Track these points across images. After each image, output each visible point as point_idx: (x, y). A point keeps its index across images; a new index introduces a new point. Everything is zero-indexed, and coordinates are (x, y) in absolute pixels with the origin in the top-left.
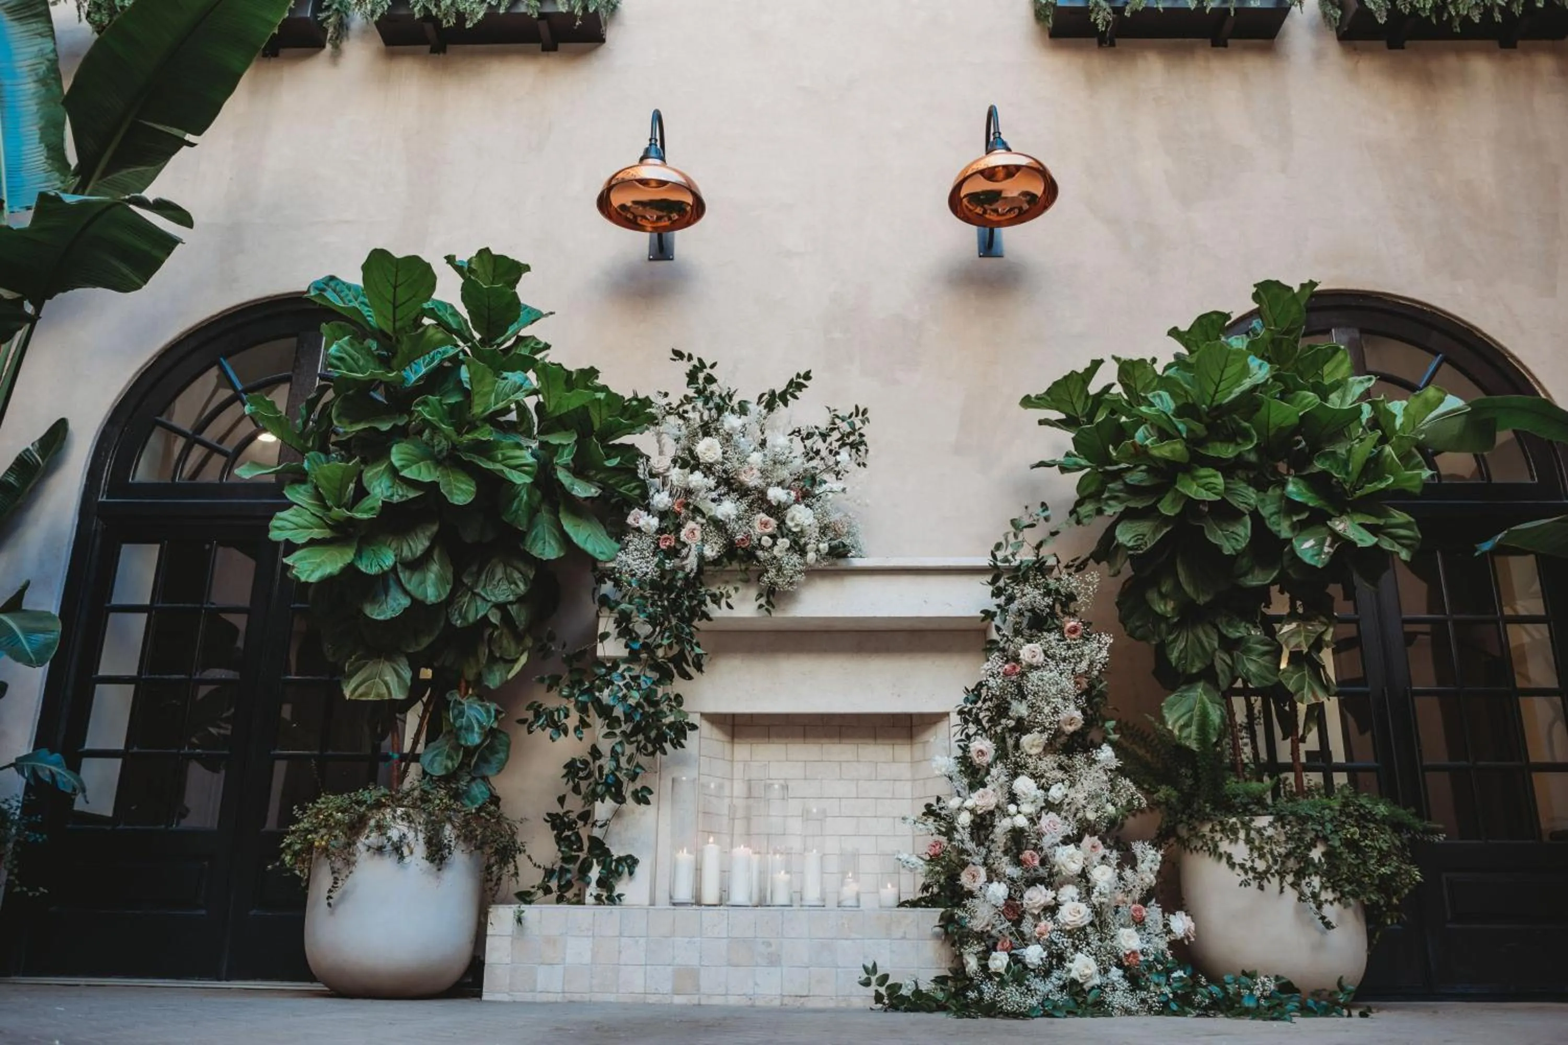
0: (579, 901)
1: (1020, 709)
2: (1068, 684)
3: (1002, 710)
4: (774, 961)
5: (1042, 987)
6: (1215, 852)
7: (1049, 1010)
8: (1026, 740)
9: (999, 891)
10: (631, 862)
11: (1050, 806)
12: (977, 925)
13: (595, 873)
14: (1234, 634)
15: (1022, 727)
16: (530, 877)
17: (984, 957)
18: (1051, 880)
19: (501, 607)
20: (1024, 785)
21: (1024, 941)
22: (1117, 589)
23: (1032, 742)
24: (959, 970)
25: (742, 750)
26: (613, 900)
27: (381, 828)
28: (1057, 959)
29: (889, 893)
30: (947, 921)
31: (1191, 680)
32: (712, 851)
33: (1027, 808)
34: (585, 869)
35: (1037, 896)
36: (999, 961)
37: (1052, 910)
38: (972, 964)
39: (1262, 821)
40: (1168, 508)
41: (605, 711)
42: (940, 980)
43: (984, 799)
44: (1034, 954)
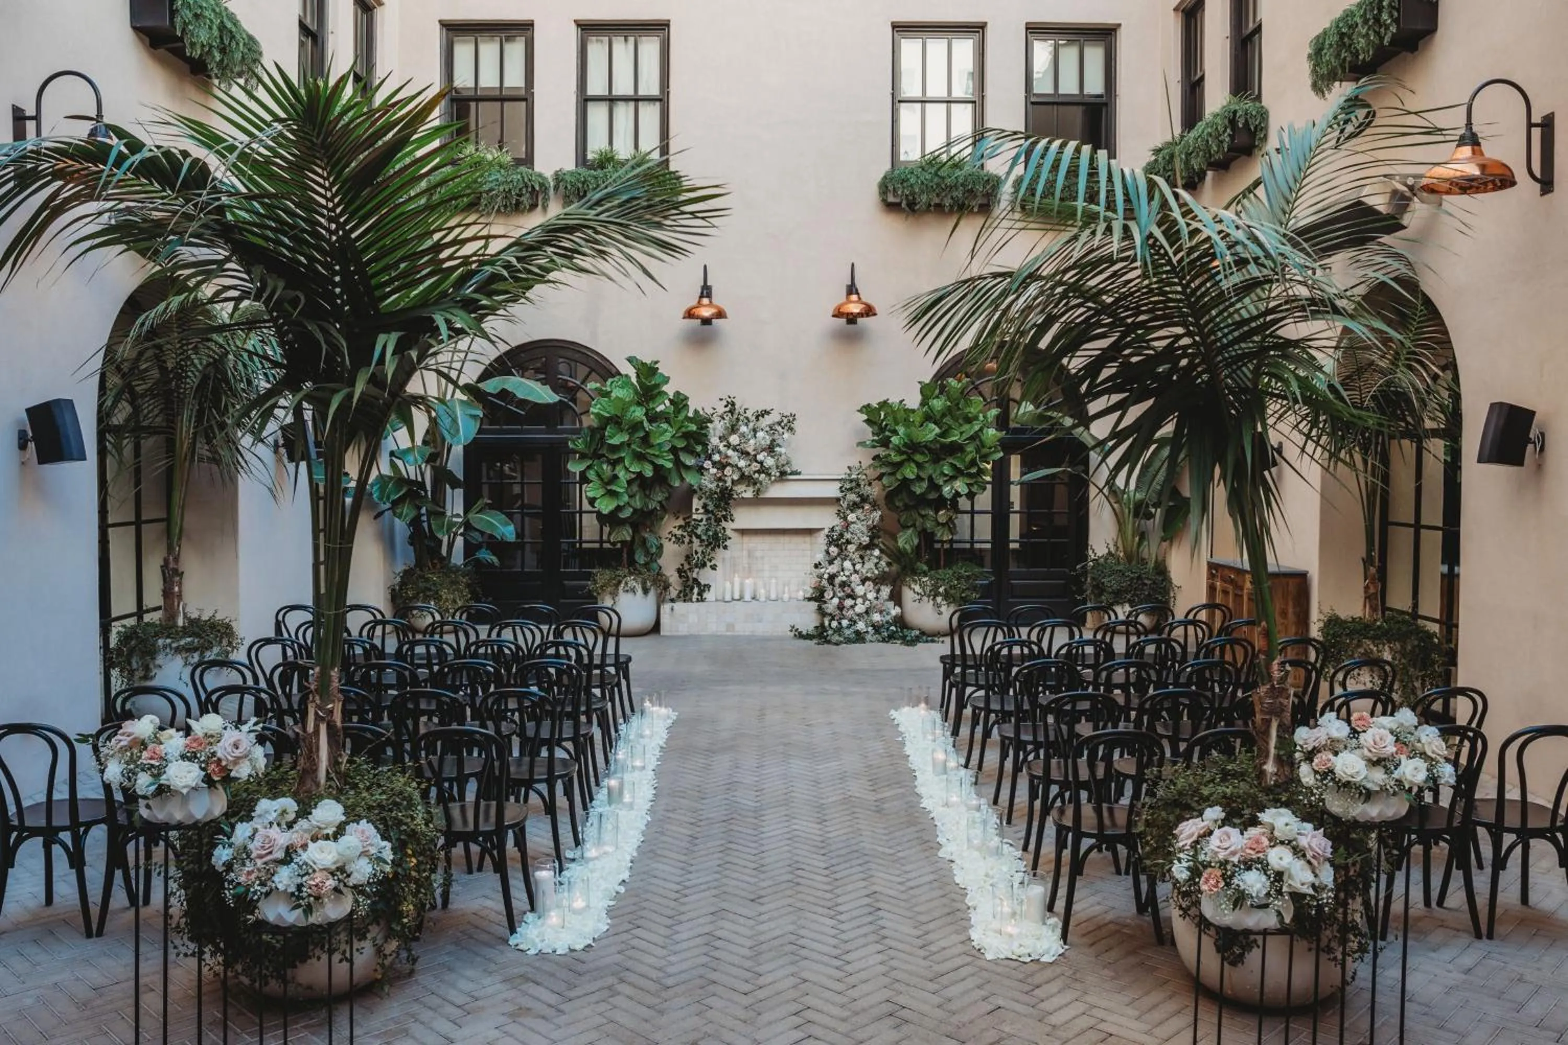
0: (691, 600)
1: (848, 536)
2: (864, 529)
3: (841, 535)
4: (760, 621)
5: (847, 632)
6: (910, 587)
7: (848, 641)
8: (849, 547)
9: (836, 601)
10: (708, 586)
11: (856, 572)
12: (829, 611)
13: (696, 590)
14: (923, 513)
15: (848, 542)
16: (673, 593)
17: (830, 621)
18: (853, 596)
19: (660, 502)
20: (848, 564)
21: (844, 617)
22: (884, 493)
23: (851, 548)
24: (822, 624)
25: (746, 539)
26: (703, 600)
27: (626, 584)
28: (853, 622)
29: (801, 594)
30: (820, 609)
31: (908, 527)
32: (737, 580)
33: (847, 573)
34: (692, 589)
35: (848, 602)
36: (834, 624)
37: (852, 607)
38: (827, 623)
39: (925, 579)
40: (899, 477)
41: (698, 537)
42: (816, 627)
43: (833, 569)
44: (845, 623)
